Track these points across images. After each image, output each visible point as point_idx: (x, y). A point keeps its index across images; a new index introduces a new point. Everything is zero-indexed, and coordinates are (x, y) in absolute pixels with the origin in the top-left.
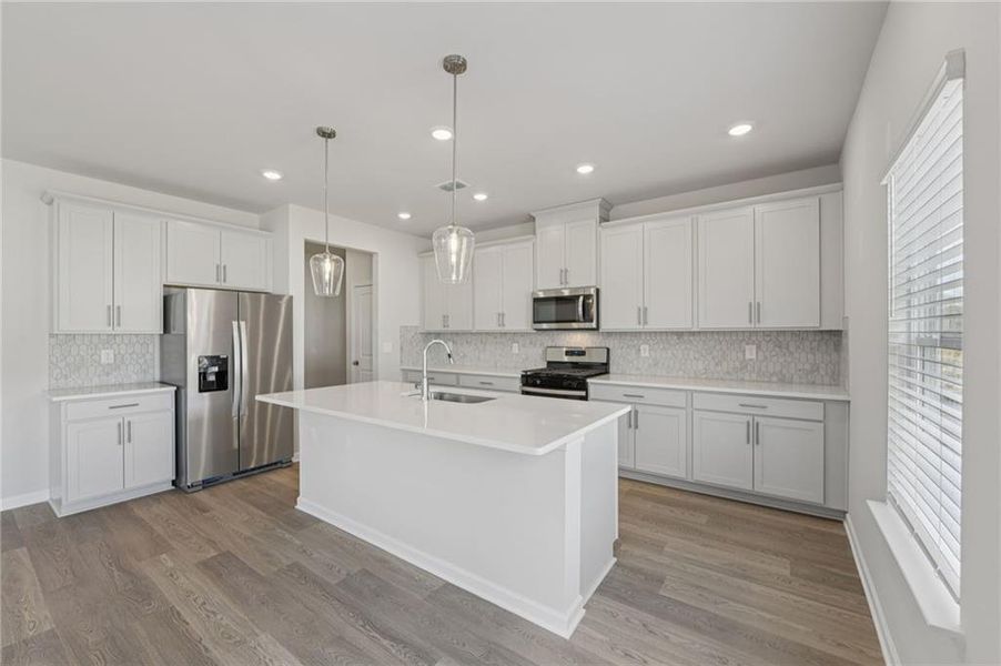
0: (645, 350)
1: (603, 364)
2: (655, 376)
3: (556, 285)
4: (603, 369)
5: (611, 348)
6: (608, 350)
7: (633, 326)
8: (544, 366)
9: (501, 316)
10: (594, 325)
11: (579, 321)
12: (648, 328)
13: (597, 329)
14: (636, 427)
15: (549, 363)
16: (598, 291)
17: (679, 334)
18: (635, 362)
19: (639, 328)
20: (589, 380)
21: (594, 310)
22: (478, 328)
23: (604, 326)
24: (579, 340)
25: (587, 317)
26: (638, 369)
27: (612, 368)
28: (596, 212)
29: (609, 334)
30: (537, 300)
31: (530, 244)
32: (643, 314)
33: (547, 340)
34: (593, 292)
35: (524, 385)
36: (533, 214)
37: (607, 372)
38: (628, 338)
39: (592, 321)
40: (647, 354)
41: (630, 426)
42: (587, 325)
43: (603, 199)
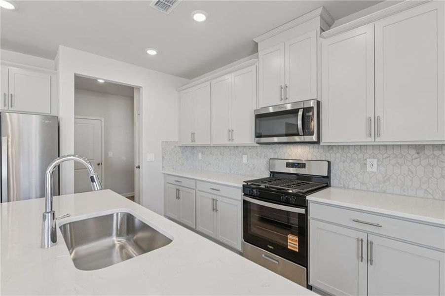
0: (372, 165)
1: (324, 177)
2: (384, 192)
3: (278, 102)
4: (323, 183)
5: (332, 160)
6: (329, 163)
7: (361, 138)
8: (267, 175)
9: (231, 132)
10: (314, 138)
11: (298, 135)
12: (380, 140)
13: (318, 142)
14: (370, 261)
15: (272, 173)
16: (318, 103)
17: (420, 148)
18: (359, 176)
19: (370, 140)
20: (308, 198)
21: (314, 124)
22: (215, 142)
23: (326, 139)
24: (298, 153)
25: (306, 130)
26: (363, 183)
27: (334, 181)
28: (317, 23)
29: (330, 147)
30: (259, 117)
31: (254, 67)
32: (374, 125)
33: (270, 152)
34: (312, 104)
35: (245, 195)
36: (256, 40)
37: (327, 186)
38: (352, 151)
39: (312, 134)
40: (375, 169)
41: (362, 258)
42: (307, 138)
43: (324, 8)
